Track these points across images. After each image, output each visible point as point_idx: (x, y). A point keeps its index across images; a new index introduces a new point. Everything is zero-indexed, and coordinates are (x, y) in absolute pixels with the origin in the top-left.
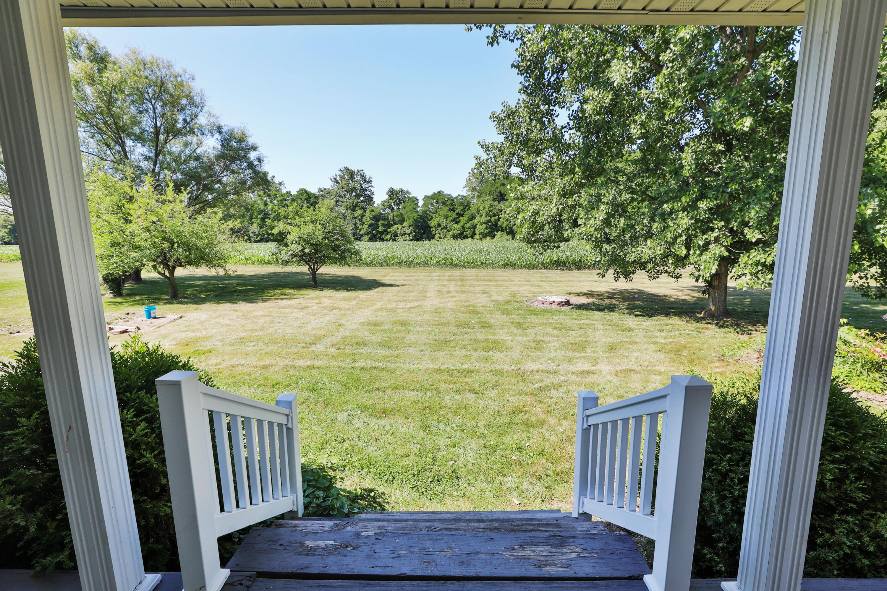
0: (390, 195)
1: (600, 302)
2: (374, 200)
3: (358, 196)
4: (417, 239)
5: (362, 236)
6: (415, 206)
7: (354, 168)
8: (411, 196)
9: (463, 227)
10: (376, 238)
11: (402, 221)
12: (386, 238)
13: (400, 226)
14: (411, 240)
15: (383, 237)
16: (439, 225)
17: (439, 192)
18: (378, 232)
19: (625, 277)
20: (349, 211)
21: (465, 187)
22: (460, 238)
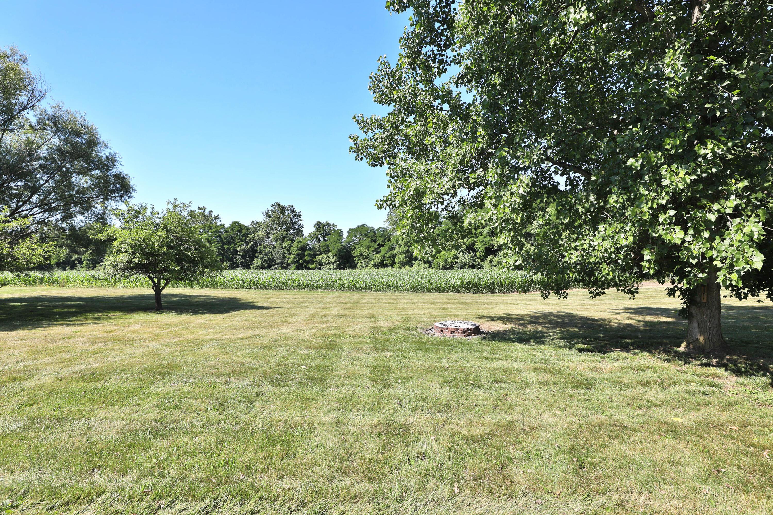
0: (317, 228)
1: (522, 329)
2: (303, 232)
3: (288, 229)
4: (341, 267)
5: (289, 265)
6: (339, 238)
7: (284, 204)
8: (336, 229)
9: (384, 256)
10: (303, 267)
11: (327, 251)
12: (311, 267)
13: (325, 256)
14: (335, 269)
15: (309, 265)
16: (361, 255)
17: (363, 225)
18: (305, 261)
19: (557, 293)
20: (279, 242)
21: (386, 222)
22: (381, 266)
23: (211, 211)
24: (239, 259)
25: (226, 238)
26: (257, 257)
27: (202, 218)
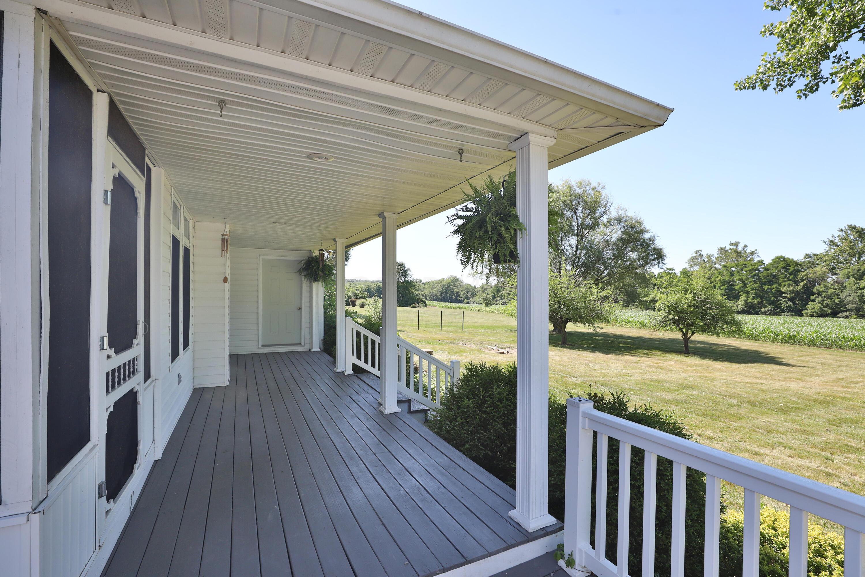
23: (746, 246)
24: (784, 303)
25: (765, 277)
26: (814, 300)
27: (734, 255)
